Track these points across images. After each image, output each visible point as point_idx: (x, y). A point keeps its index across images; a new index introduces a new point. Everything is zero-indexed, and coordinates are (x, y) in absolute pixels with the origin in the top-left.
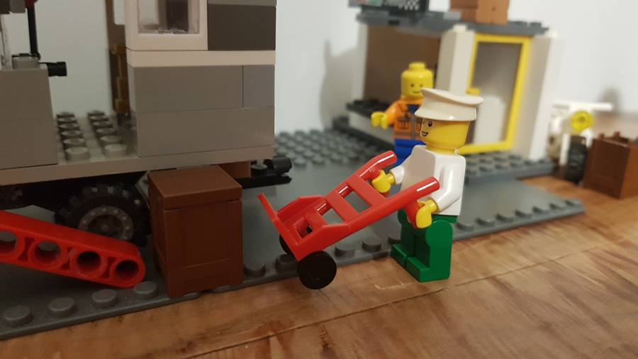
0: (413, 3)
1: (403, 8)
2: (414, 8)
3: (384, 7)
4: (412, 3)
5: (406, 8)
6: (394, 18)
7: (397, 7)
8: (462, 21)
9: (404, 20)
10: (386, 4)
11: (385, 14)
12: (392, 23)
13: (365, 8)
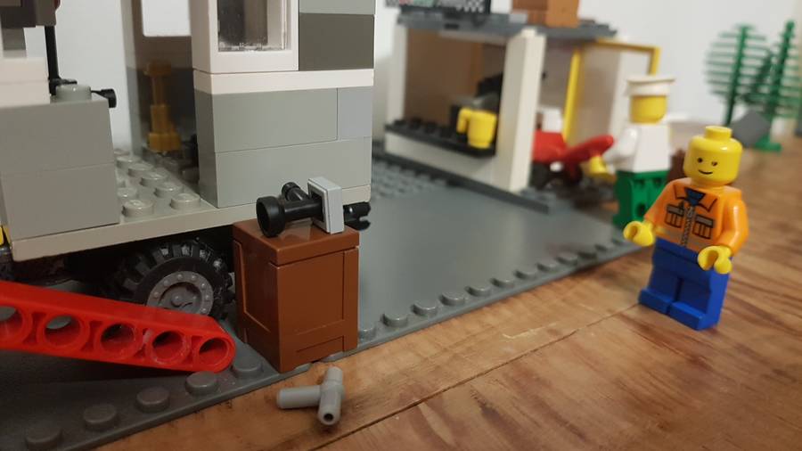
0: (476, 4)
1: (463, 10)
2: (477, 9)
3: (435, 8)
4: (474, 4)
5: (466, 9)
6: (451, 21)
7: (454, 9)
8: (530, 23)
9: (464, 23)
10: (439, 4)
11: (439, 16)
12: (449, 27)
13: (405, 9)
